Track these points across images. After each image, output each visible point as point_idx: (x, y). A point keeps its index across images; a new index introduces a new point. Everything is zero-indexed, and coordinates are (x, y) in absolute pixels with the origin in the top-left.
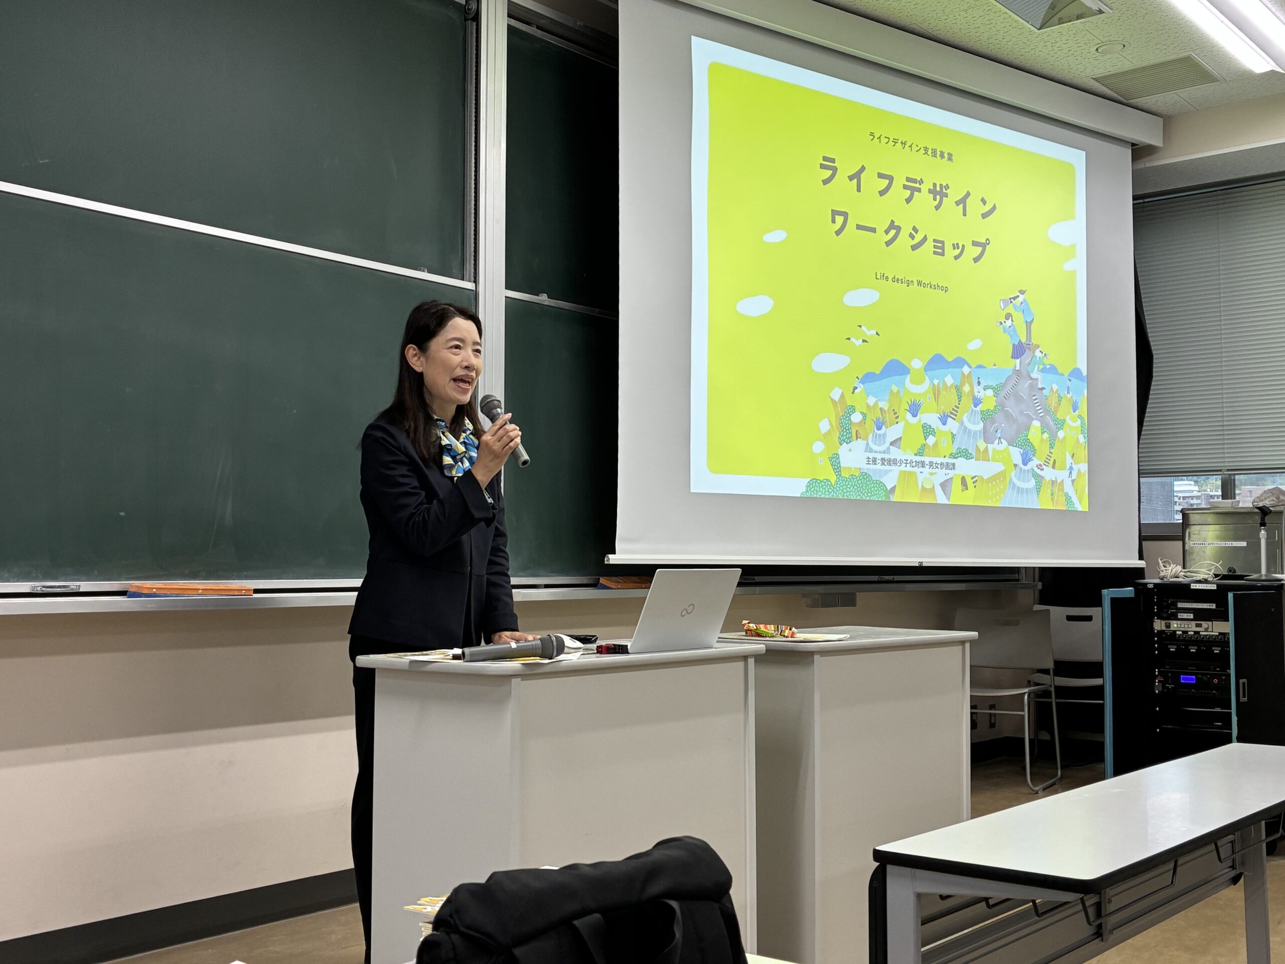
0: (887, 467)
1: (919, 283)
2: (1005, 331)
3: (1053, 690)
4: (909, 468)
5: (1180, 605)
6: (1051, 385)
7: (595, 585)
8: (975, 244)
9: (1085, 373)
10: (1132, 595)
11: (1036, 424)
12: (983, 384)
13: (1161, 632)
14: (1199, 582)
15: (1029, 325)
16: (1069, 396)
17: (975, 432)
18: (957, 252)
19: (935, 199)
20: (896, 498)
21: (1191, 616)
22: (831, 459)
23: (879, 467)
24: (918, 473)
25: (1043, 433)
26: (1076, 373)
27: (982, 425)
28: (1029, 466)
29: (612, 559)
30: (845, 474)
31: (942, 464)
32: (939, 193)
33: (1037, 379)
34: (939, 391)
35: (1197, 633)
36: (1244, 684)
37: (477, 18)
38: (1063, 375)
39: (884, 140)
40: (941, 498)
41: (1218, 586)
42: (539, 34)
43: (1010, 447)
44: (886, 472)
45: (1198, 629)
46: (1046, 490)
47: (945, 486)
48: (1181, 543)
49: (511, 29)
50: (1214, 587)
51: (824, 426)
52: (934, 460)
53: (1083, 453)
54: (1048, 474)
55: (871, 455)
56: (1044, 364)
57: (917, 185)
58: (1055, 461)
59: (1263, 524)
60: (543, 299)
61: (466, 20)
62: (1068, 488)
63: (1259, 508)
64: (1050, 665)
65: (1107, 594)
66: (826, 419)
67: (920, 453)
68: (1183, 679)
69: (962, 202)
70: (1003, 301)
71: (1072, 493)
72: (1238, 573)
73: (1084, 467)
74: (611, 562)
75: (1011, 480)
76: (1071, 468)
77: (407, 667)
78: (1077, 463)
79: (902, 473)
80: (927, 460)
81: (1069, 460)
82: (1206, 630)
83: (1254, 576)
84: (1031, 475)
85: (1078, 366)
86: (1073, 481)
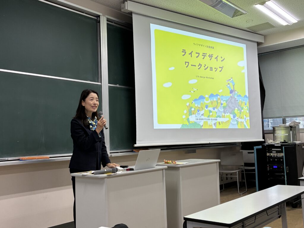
0: (201, 121)
1: (207, 77)
2: (228, 87)
3: (244, 170)
4: (206, 121)
5: (273, 149)
6: (240, 100)
7: (132, 151)
8: (220, 67)
9: (248, 96)
10: (261, 148)
11: (236, 109)
12: (223, 100)
13: (269, 156)
14: (277, 144)
15: (234, 86)
16: (244, 102)
17: (222, 111)
18: (216, 70)
19: (210, 58)
20: (203, 128)
21: (275, 152)
22: (187, 119)
23: (199, 121)
24: (208, 122)
25: (238, 111)
26: (246, 96)
27: (223, 109)
28: (235, 118)
29: (136, 145)
30: (191, 123)
31: (214, 119)
32: (211, 56)
33: (236, 98)
34: (212, 102)
35: (277, 156)
36: (287, 168)
37: (99, 22)
38: (242, 97)
39: (197, 45)
40: (214, 127)
41: (281, 145)
42: (115, 25)
43: (230, 115)
44: (200, 122)
45: (277, 155)
46: (239, 124)
47: (215, 124)
48: (272, 134)
49: (107, 24)
50: (280, 145)
51: (185, 112)
52: (212, 118)
53: (248, 115)
54: (240, 120)
55: (197, 118)
56: (238, 95)
57: (205, 55)
58: (241, 117)
59: (291, 130)
60: (118, 86)
61: (97, 23)
62: (245, 123)
63: (290, 126)
64: (243, 164)
65: (255, 148)
66: (186, 110)
67: (208, 117)
68: (274, 167)
69: (216, 58)
70: (227, 80)
71: (246, 124)
72: (286, 141)
73: (248, 118)
74: (135, 146)
75: (231, 122)
76: (245, 118)
77: (81, 176)
78: (246, 117)
79: (204, 122)
80: (210, 118)
81: (245, 116)
82: (279, 155)
83: (290, 142)
84: (235, 120)
85: (246, 94)
86: (246, 121)
